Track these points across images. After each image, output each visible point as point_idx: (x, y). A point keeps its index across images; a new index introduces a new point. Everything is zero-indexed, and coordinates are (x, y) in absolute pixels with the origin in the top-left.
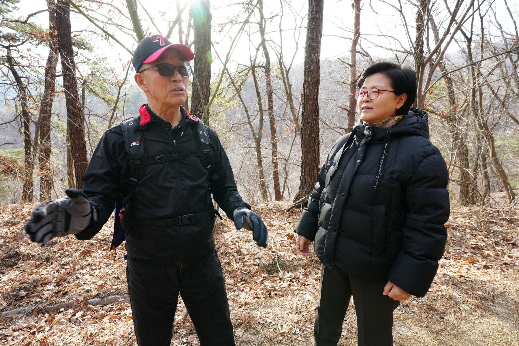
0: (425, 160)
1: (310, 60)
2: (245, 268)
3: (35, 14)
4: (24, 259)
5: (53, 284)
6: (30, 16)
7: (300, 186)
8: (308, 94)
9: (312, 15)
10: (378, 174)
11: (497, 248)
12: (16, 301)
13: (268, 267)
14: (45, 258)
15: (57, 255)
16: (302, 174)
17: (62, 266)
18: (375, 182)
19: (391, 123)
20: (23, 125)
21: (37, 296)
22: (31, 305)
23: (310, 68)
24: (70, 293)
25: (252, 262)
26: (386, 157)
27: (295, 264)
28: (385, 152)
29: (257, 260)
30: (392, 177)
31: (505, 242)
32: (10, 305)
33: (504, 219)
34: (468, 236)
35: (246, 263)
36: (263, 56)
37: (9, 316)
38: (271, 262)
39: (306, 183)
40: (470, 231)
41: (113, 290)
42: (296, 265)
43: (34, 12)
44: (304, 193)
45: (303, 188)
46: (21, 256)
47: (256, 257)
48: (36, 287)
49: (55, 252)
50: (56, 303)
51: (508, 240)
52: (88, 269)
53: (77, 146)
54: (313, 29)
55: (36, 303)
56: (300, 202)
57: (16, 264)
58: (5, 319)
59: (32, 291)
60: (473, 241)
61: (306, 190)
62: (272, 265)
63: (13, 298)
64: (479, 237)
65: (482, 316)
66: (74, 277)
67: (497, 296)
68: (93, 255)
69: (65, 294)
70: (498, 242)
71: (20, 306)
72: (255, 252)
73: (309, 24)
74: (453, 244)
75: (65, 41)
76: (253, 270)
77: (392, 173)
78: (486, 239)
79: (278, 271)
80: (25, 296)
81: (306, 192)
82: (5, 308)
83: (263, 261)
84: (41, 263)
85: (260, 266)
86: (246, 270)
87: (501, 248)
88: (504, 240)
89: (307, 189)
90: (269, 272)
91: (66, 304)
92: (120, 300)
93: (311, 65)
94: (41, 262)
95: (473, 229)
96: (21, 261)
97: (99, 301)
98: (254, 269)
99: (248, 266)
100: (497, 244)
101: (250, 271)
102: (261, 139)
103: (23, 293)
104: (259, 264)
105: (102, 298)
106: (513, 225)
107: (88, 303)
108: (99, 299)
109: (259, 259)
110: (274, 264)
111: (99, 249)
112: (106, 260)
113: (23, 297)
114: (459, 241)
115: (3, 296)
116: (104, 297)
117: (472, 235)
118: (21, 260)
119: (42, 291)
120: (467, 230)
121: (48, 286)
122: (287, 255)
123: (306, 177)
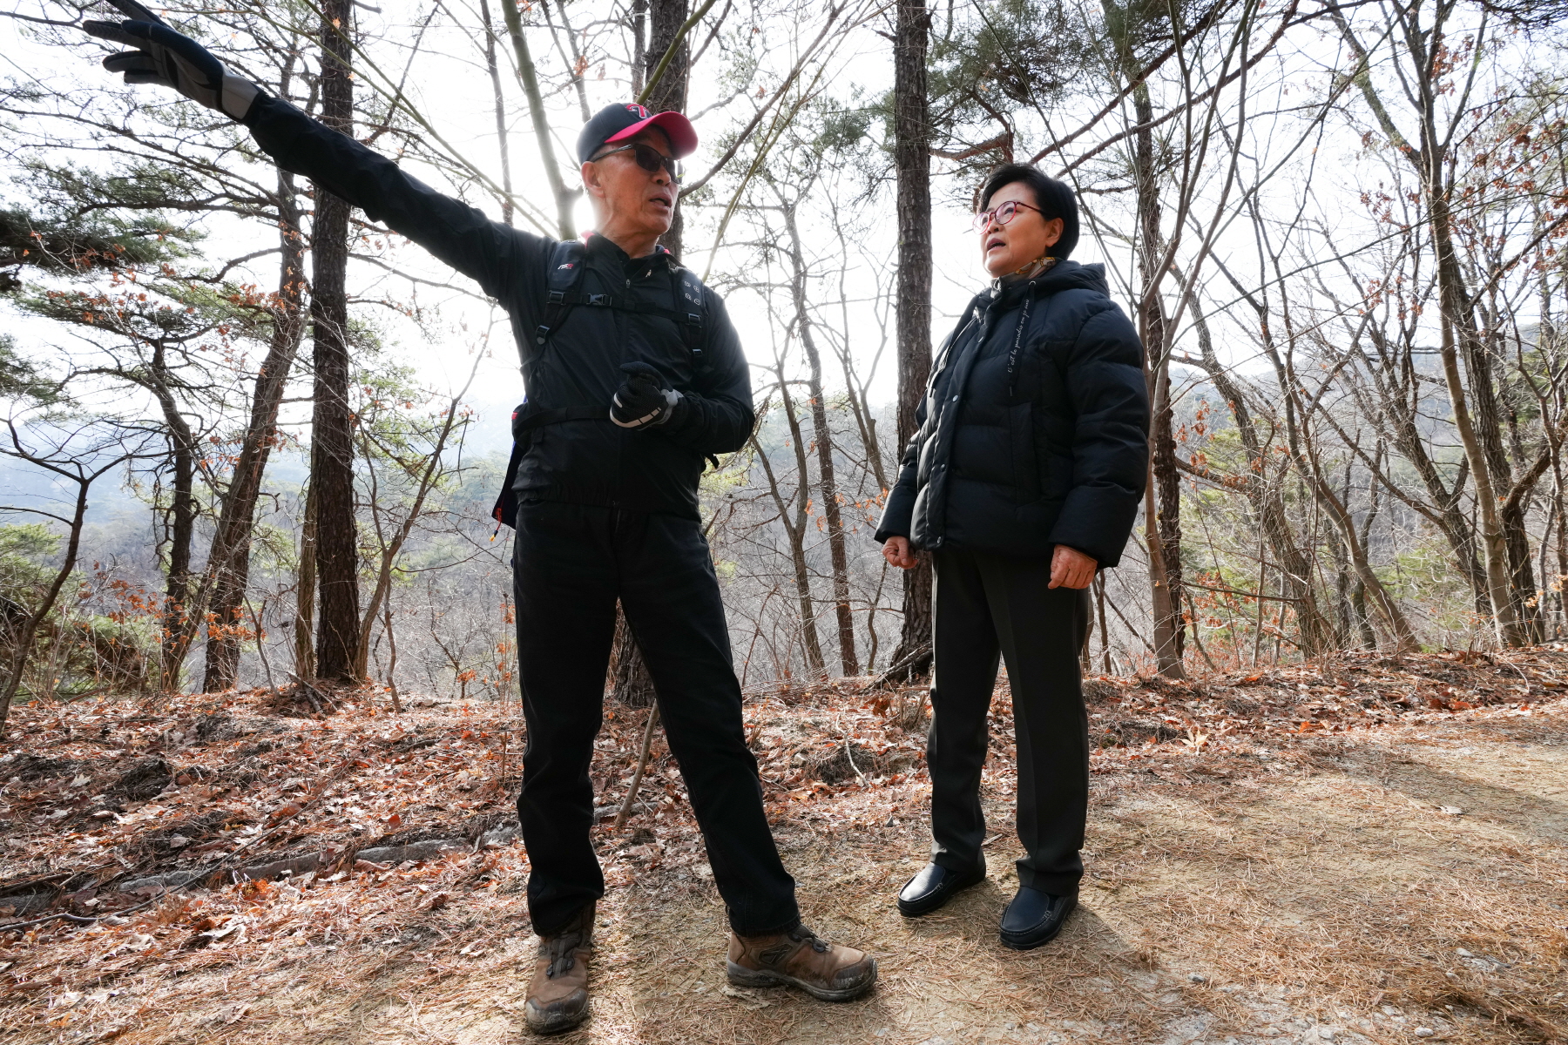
0: (1094, 318)
1: (910, 331)
2: (769, 773)
3: (246, 259)
4: (181, 780)
5: (260, 826)
6: (232, 264)
7: (905, 626)
8: (910, 404)
9: (907, 238)
10: (1013, 348)
11: (1368, 711)
12: (158, 857)
13: (828, 766)
14: (237, 779)
15: (270, 774)
16: (906, 596)
17: (287, 793)
18: (1009, 361)
19: (1038, 269)
20: (171, 536)
21: (221, 848)
22: (202, 864)
23: (911, 348)
24: (309, 840)
25: (786, 760)
26: (1028, 321)
27: (893, 759)
28: (1025, 313)
29: (798, 755)
30: (1037, 350)
31: (1388, 703)
32: (142, 867)
33: (1382, 664)
34: (1303, 696)
35: (772, 764)
36: (803, 362)
37: (140, 892)
38: (833, 756)
39: (917, 616)
40: (1306, 687)
41: (426, 829)
42: (896, 761)
43: (243, 255)
44: (915, 641)
45: (913, 630)
46: (174, 774)
47: (796, 749)
48: (214, 828)
49: (265, 767)
50: (271, 860)
51: (1392, 698)
52: (357, 797)
53: (333, 541)
54: (911, 265)
55: (215, 861)
56: (906, 663)
57: (159, 792)
58: (127, 899)
59: (206, 836)
60: (1316, 704)
61: (918, 633)
62: (835, 763)
63: (152, 853)
64: (1328, 696)
65: (1314, 775)
66: (319, 812)
67: (1349, 749)
68: (370, 772)
69: (296, 840)
70: (1370, 701)
71: (173, 868)
72: (794, 742)
73: (902, 256)
74: (1270, 711)
75: (329, 292)
76: (788, 776)
77: (1038, 342)
78: (1344, 699)
79: (853, 775)
80: (186, 846)
81: (919, 637)
82: (129, 874)
83: (813, 756)
84: (227, 791)
85: (807, 767)
86: (773, 777)
87: (1378, 712)
88: (1383, 699)
89: (923, 632)
90: (829, 779)
91: (298, 861)
92: (445, 847)
93: (913, 341)
94: (227, 787)
95: (1312, 683)
96: (172, 785)
97: (387, 852)
98: (792, 773)
99: (776, 769)
100: (1368, 704)
101: (783, 778)
102: (803, 530)
103: (181, 840)
104: (804, 763)
105: (395, 845)
106: (1402, 672)
107: (358, 857)
108: (388, 848)
109: (804, 752)
110: (841, 759)
111: (384, 761)
112: (404, 781)
113: (181, 849)
114: (1283, 706)
115: (124, 850)
116: (402, 843)
117: (1312, 693)
118: (172, 783)
119: (232, 837)
120: (1301, 686)
121: (248, 828)
122: (873, 743)
123: (918, 600)
